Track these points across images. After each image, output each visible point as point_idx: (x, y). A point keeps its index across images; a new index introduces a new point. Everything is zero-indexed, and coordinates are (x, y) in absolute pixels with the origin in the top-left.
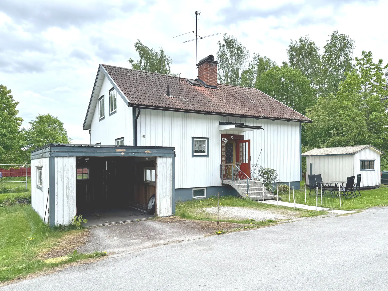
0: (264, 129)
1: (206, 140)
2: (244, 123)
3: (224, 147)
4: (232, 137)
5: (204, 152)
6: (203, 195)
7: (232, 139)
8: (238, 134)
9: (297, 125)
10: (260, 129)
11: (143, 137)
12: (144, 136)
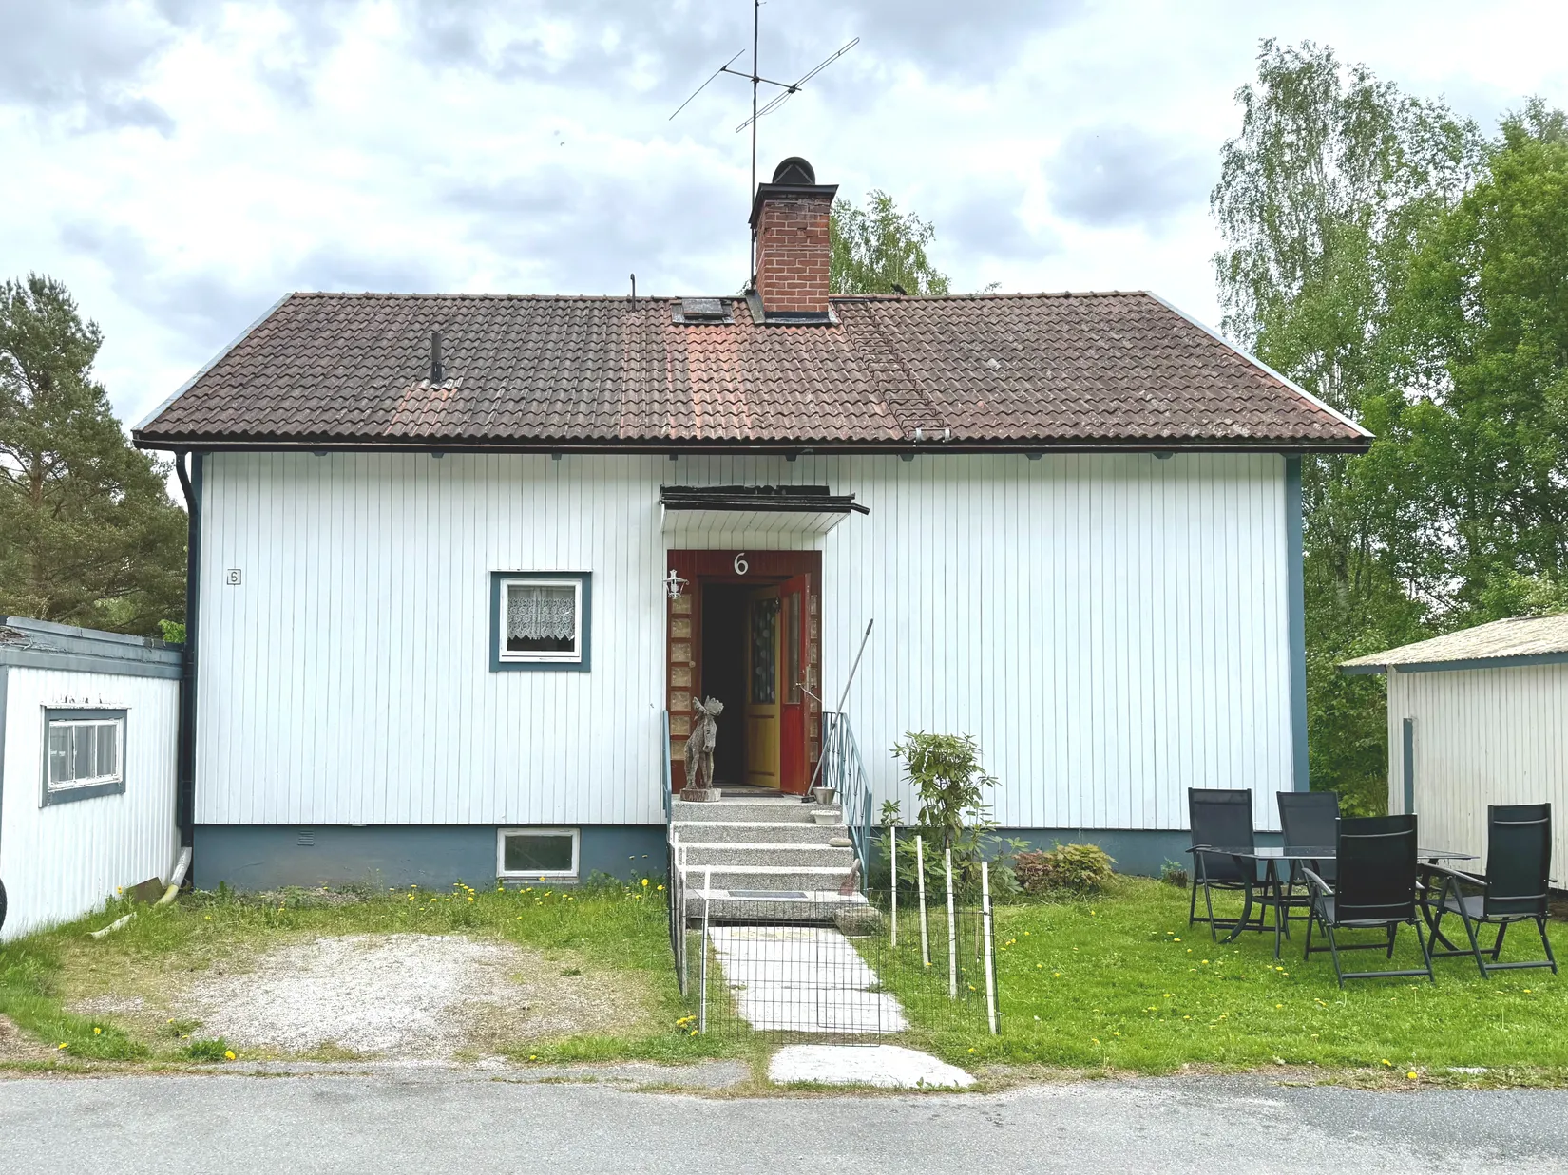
0: (865, 511)
1: (578, 585)
2: (827, 488)
3: (687, 616)
4: (741, 567)
5: (566, 645)
6: (566, 864)
7: (741, 573)
8: (785, 546)
9: (1262, 476)
10: (847, 510)
11: (234, 578)
12: (238, 576)
